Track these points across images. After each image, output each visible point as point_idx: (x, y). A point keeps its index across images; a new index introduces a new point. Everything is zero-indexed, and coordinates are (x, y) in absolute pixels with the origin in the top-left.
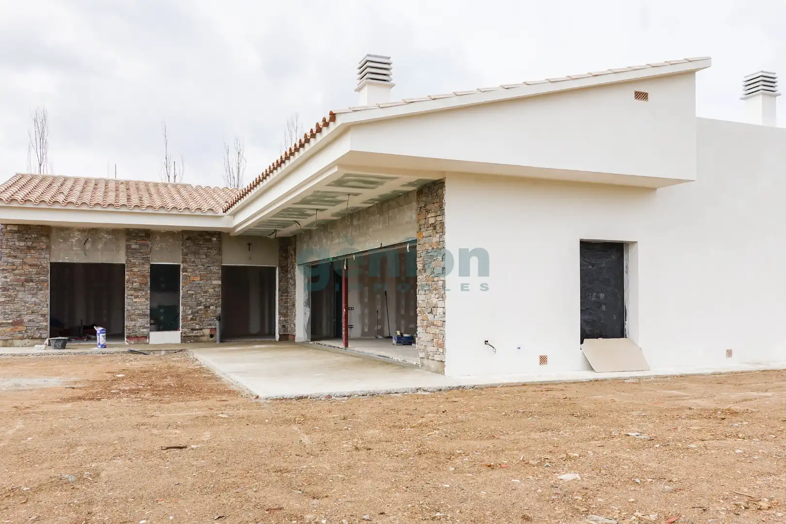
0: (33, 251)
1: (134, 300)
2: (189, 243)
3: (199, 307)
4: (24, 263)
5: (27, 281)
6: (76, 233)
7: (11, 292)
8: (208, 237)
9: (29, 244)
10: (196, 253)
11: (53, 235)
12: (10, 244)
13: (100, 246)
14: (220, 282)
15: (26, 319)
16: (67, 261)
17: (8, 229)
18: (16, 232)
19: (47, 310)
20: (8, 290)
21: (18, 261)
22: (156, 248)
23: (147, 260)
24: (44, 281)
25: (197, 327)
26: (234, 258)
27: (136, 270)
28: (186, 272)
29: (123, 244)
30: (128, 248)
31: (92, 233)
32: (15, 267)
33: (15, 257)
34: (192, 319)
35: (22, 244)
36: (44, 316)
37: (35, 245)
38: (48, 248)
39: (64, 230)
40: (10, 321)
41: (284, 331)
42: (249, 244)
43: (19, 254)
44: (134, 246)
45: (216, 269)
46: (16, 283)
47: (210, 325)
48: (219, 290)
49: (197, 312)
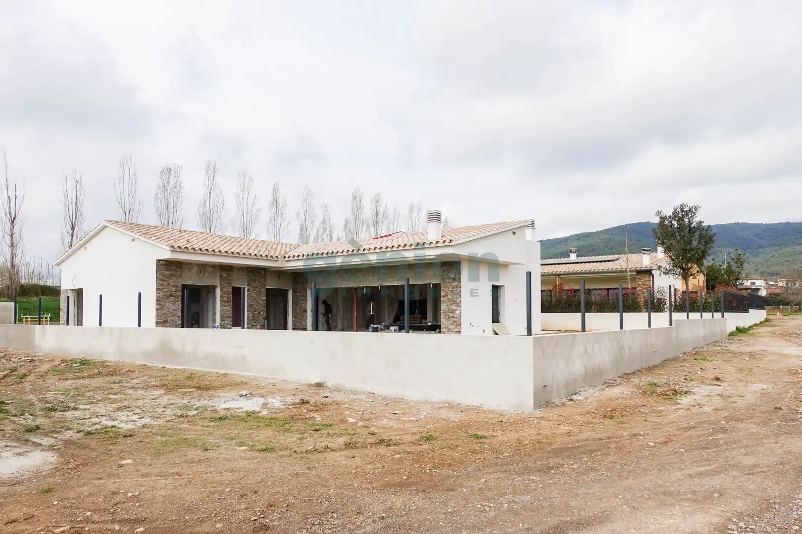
0: (173, 277)
1: (224, 308)
2: (251, 274)
3: (256, 313)
4: (169, 284)
5: (171, 295)
6: (195, 267)
7: (161, 303)
8: (259, 271)
9: (172, 272)
10: (254, 281)
11: (184, 267)
12: (162, 272)
13: (207, 275)
14: (265, 298)
15: (170, 319)
16: (190, 284)
17: (160, 263)
18: (164, 265)
19: (180, 314)
20: (160, 301)
21: (165, 283)
22: (235, 276)
23: (230, 284)
24: (178, 296)
25: (255, 324)
26: (272, 284)
27: (225, 290)
28: (249, 291)
29: (218, 274)
30: (221, 276)
31: (203, 266)
32: (163, 287)
33: (164, 281)
34: (252, 320)
35: (168, 273)
36: (178, 317)
37: (174, 273)
38: (181, 275)
39: (188, 265)
40: (162, 321)
41: (295, 326)
42: (279, 276)
43: (166, 279)
44: (224, 275)
45: (263, 290)
46: (164, 297)
47: (260, 323)
48: (265, 302)
49: (254, 315)
